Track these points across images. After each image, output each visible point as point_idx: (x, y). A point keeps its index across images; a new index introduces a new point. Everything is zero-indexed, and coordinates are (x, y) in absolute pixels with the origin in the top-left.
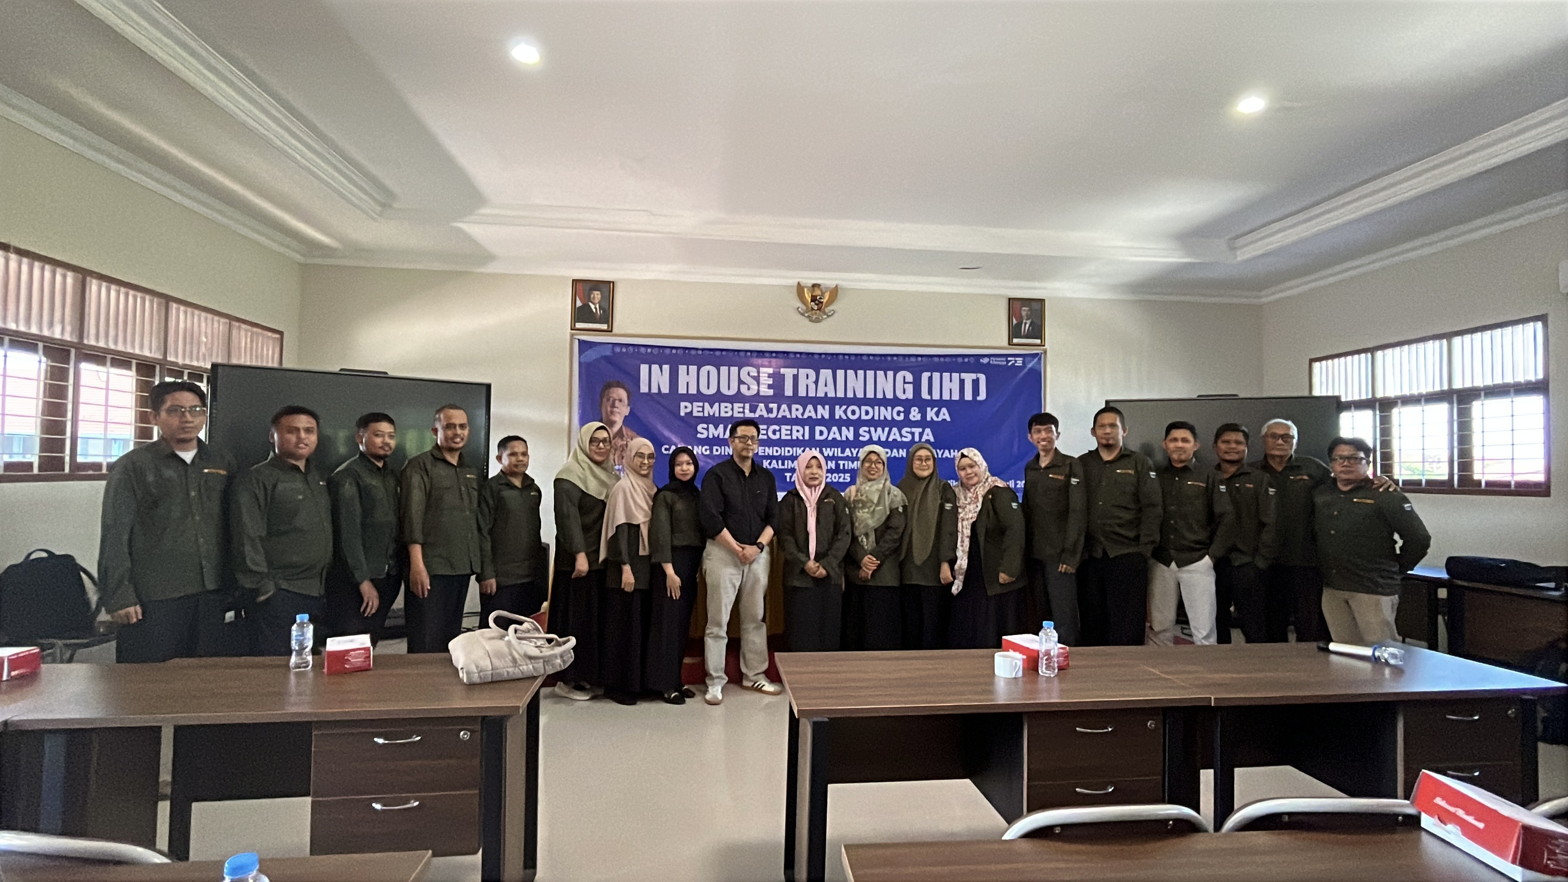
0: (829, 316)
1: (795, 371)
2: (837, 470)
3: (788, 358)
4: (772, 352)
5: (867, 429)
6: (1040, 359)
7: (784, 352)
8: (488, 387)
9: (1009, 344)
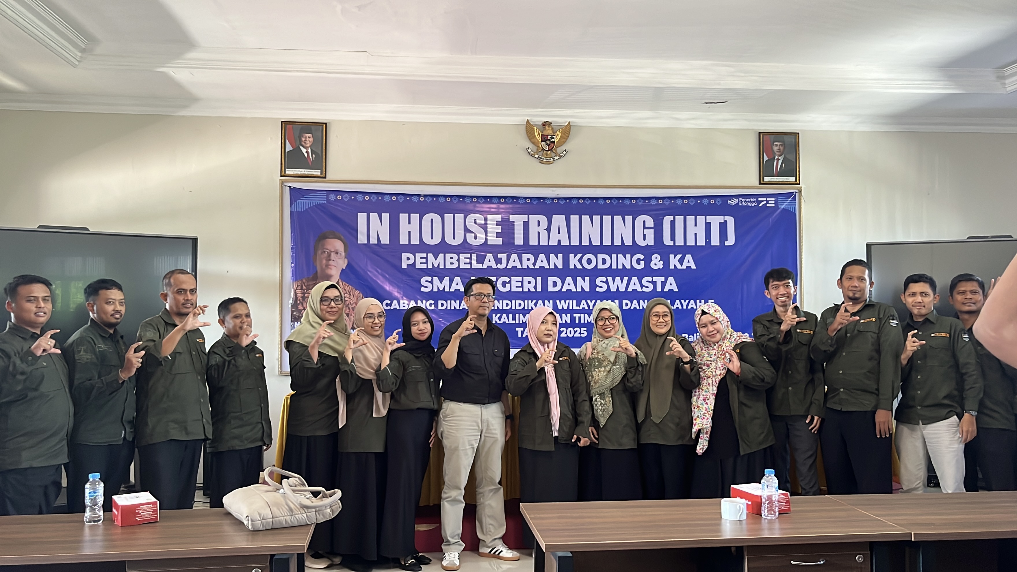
0: (561, 157)
1: (525, 218)
2: (573, 324)
3: (517, 203)
4: (500, 198)
5: (604, 279)
6: (794, 198)
7: (513, 198)
8: (194, 241)
9: (760, 184)
